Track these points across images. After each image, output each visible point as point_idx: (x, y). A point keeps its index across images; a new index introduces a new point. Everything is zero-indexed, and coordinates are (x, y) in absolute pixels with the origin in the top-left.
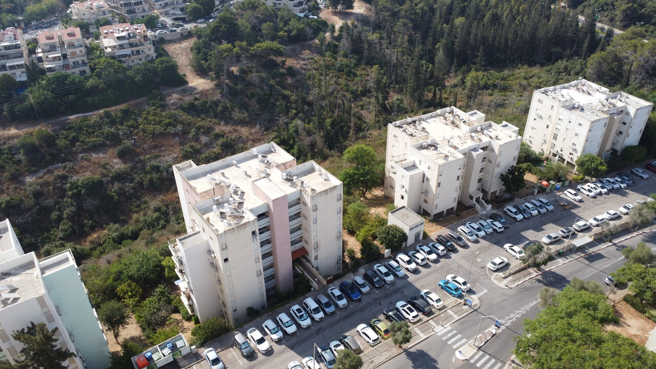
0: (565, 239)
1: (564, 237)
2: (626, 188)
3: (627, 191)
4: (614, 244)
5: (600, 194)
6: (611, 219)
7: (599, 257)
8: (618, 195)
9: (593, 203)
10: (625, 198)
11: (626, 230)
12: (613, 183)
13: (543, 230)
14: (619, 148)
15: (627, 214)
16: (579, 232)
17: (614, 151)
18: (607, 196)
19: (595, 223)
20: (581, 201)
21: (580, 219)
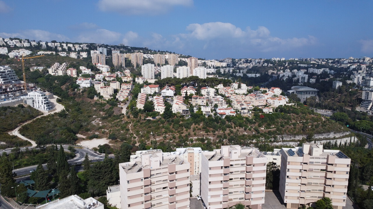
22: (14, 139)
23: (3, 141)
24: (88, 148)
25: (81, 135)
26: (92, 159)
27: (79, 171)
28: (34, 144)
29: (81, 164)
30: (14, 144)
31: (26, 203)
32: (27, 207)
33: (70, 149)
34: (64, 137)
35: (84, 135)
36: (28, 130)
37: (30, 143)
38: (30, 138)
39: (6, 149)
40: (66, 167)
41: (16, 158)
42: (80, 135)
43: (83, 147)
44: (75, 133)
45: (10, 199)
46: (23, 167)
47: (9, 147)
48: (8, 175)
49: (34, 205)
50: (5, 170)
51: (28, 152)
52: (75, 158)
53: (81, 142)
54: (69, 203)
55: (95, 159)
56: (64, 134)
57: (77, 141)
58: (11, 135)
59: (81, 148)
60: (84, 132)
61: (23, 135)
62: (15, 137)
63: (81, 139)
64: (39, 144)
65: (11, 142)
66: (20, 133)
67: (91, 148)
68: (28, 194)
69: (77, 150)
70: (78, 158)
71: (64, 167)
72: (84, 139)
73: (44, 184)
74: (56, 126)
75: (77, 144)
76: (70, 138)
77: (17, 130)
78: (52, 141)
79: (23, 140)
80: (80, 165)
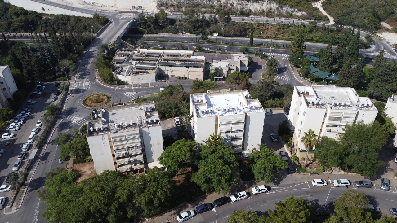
0: (24, 160)
1: (23, 160)
2: (31, 114)
3: (32, 115)
4: (49, 143)
5: (21, 125)
6: (37, 133)
7: (47, 155)
8: (30, 120)
9: (22, 132)
10: (34, 119)
11: (47, 133)
12: (23, 115)
13: (8, 165)
14: (10, 97)
15: (41, 125)
16: (28, 151)
17: (9, 100)
18: (25, 124)
19: (31, 141)
20: (15, 136)
21: (22, 144)
22: (315, 12)
23: (305, 11)
24: (388, 43)
25: (388, 24)
26: (388, 57)
27: (367, 65)
28: (332, 22)
29: (373, 58)
30: (313, 17)
31: (305, 77)
32: (305, 81)
33: (368, 37)
34: (366, 21)
35: (390, 25)
36: (331, 5)
37: (329, 19)
38: (330, 14)
39: (305, 20)
40: (355, 55)
41: (311, 31)
42: (386, 24)
43: (383, 39)
44: (381, 20)
45: (294, 68)
46: (314, 42)
47: (308, 18)
48: (300, 45)
49: (312, 81)
50: (299, 40)
51: (324, 29)
52: (368, 50)
53: (383, 33)
54: (343, 94)
55: (391, 58)
56: (367, 18)
57: (379, 30)
58: (314, 6)
59: (381, 40)
60: (393, 22)
61: (325, 9)
62: (317, 9)
63: (385, 30)
64: (337, 23)
65: (312, 14)
66: (322, 6)
67: (392, 43)
68: (310, 70)
69: (375, 40)
70: (372, 50)
71: (353, 55)
72: (388, 30)
73: (327, 66)
74: (362, 6)
75: (377, 34)
76: (372, 24)
77: (321, 3)
78: (351, 23)
79: (323, 14)
80: (371, 59)
